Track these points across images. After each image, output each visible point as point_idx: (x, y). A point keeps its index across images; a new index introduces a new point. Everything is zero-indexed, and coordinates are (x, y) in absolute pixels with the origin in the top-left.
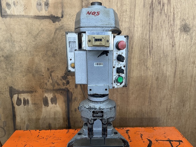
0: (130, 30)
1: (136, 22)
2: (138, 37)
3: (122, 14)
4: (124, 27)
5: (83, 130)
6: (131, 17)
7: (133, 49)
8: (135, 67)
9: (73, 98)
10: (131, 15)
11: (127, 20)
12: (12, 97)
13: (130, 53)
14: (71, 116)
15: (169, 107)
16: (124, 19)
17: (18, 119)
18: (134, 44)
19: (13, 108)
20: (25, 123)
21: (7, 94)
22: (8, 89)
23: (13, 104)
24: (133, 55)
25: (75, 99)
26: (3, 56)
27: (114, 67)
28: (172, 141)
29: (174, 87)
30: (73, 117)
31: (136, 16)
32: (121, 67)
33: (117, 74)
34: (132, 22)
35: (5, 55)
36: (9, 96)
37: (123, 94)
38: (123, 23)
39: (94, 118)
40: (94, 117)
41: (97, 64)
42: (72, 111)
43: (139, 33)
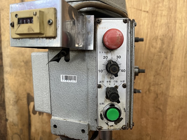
0: (168, 27)
1: (179, 16)
2: (181, 37)
3: (156, 6)
4: (159, 23)
6: (170, 9)
7: (174, 55)
10: (171, 6)
11: (165, 13)
13: (169, 60)
16: (160, 12)
17: (33, 129)
18: (176, 47)
19: (29, 116)
22: (26, 96)
24: (173, 63)
26: (23, 61)
27: (99, 86)
31: (178, 7)
32: (116, 87)
33: (108, 103)
34: (173, 15)
35: (25, 60)
36: (26, 103)
38: (159, 18)
41: (66, 78)
43: (183, 31)
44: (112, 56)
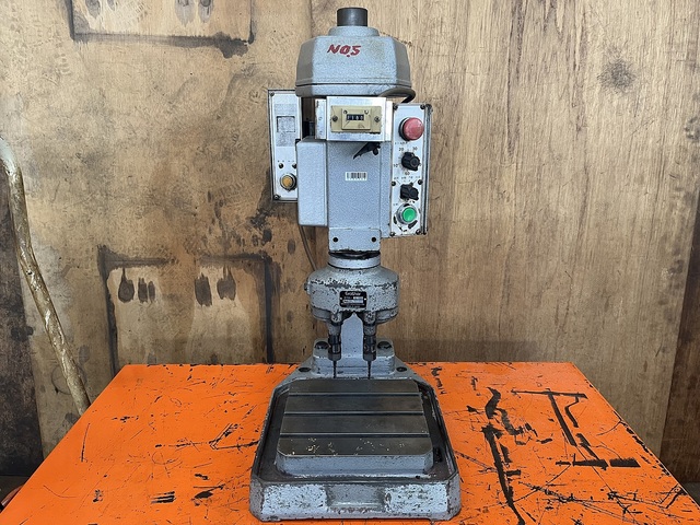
0: (450, 80)
1: (471, 58)
2: (474, 102)
3: (428, 33)
4: (433, 70)
5: (314, 359)
6: (454, 41)
7: (461, 139)
8: (464, 191)
9: (283, 281)
10: (457, 35)
11: (444, 49)
12: (105, 276)
13: (451, 148)
14: (275, 335)
15: (562, 311)
16: (435, 48)
17: (124, 341)
18: (464, 121)
19: (110, 307)
20: (143, 353)
21: (93, 268)
22: (95, 253)
23: (108, 297)
24: (458, 156)
25: (288, 285)
26: (79, 156)
27: (394, 184)
28: (558, 394)
29: (578, 253)
30: (283, 336)
31: (469, 39)
32: (412, 184)
33: (403, 202)
34: (459, 55)
35: (84, 153)
36: (97, 273)
37: (429, 270)
38: (433, 60)
39: (345, 309)
40: (343, 306)
41: (353, 176)
42: (279, 319)
43: (478, 89)
44: (409, 147)
